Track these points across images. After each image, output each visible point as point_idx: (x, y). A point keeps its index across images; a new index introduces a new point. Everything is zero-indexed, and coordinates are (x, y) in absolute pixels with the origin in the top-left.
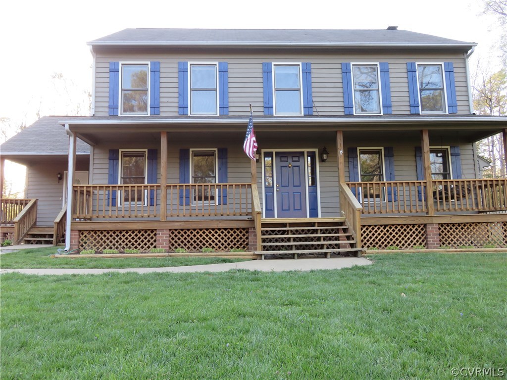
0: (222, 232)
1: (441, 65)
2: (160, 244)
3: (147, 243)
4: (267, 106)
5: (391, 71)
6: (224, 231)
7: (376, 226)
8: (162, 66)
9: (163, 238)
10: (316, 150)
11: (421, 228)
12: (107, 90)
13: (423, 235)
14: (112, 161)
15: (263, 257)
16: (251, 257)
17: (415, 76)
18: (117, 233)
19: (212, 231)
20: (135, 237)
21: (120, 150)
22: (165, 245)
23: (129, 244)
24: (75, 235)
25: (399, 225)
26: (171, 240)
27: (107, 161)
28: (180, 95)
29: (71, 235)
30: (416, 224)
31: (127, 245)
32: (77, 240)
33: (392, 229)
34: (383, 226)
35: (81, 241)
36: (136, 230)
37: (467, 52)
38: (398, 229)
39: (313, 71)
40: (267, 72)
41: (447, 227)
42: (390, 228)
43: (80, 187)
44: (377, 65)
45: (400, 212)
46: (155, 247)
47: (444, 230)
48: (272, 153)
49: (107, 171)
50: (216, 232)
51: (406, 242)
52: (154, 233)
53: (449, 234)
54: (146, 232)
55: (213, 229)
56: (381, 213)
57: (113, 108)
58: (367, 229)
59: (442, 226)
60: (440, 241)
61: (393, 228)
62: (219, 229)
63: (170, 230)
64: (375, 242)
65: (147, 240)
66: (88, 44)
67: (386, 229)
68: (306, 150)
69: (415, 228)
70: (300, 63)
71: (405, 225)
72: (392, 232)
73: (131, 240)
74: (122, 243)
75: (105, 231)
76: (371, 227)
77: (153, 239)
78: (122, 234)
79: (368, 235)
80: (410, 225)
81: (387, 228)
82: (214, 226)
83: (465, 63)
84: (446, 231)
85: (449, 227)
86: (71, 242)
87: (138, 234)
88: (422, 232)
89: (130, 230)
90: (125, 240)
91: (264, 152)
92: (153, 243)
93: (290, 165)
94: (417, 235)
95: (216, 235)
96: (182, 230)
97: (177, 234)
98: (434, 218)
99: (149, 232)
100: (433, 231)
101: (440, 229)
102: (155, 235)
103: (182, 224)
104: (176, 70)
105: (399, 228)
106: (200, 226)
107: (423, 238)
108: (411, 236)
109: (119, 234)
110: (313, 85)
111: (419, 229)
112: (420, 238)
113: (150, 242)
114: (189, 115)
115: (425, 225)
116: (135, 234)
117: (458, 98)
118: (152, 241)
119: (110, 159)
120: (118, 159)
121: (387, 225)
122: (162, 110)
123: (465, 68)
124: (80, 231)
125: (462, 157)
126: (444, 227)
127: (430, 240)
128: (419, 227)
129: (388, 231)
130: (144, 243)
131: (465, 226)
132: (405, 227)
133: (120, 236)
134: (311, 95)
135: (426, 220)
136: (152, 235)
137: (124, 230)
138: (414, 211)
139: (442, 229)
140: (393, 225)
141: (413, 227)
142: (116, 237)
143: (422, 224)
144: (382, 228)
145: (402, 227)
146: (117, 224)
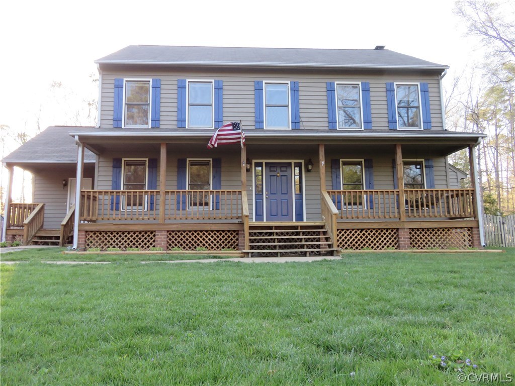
0: (215, 234)
1: (417, 85)
2: (159, 244)
3: (147, 243)
4: (258, 120)
5: (371, 90)
7: (353, 230)
8: (162, 82)
9: (161, 238)
10: (302, 161)
11: (394, 232)
12: (112, 104)
13: (395, 238)
14: (115, 169)
15: (250, 255)
16: (239, 255)
17: (394, 95)
18: (120, 234)
19: (205, 233)
20: (136, 237)
21: (123, 159)
22: (163, 245)
23: (131, 244)
24: (82, 235)
25: (374, 229)
26: (169, 241)
27: (111, 169)
28: (178, 109)
29: (78, 235)
30: (390, 229)
31: (128, 244)
32: (84, 240)
33: (368, 233)
34: (360, 230)
35: (87, 241)
36: (137, 231)
37: (441, 74)
38: (373, 233)
39: (300, 89)
40: (259, 89)
41: (417, 232)
42: (366, 232)
43: (87, 192)
44: (359, 84)
45: (374, 218)
46: (154, 246)
48: (262, 163)
49: (111, 178)
50: (209, 234)
51: (380, 244)
52: (153, 234)
53: (419, 238)
54: (146, 233)
55: (207, 231)
56: (358, 218)
57: (117, 120)
58: (345, 232)
59: (413, 231)
60: (411, 244)
62: (212, 231)
63: (168, 231)
64: (353, 244)
65: (147, 240)
66: (96, 62)
67: (362, 233)
68: (293, 161)
69: (388, 232)
70: (289, 82)
71: (379, 229)
72: (368, 235)
73: (133, 240)
74: (124, 243)
75: (109, 231)
76: (349, 231)
77: (153, 240)
78: (125, 235)
79: (346, 238)
80: (384, 229)
81: (364, 232)
82: (208, 228)
83: (439, 84)
84: (416, 235)
85: (419, 232)
86: (78, 241)
87: (139, 235)
88: (395, 236)
89: (132, 231)
90: (127, 240)
91: (255, 163)
92: (153, 243)
93: (278, 175)
94: (390, 239)
95: (209, 237)
96: (179, 231)
97: (174, 235)
98: (405, 223)
99: (149, 233)
100: (404, 235)
101: (410, 233)
102: (154, 236)
103: (179, 226)
104: (176, 87)
105: (374, 231)
106: (195, 228)
107: (395, 241)
108: (385, 239)
109: (122, 235)
110: (301, 102)
111: (392, 233)
112: (393, 241)
113: (150, 242)
114: (187, 128)
115: (397, 230)
116: (136, 235)
117: (432, 116)
119: (114, 167)
120: (121, 167)
121: (363, 229)
122: (162, 123)
123: (439, 88)
124: (86, 232)
125: (434, 169)
127: (402, 243)
128: (392, 231)
129: (364, 234)
130: (144, 243)
131: (433, 230)
132: (379, 231)
134: (298, 111)
135: (398, 225)
136: (151, 236)
137: (126, 231)
138: (387, 217)
139: (413, 233)
140: (369, 229)
142: (119, 238)
143: (395, 229)
144: (358, 232)
145: (377, 231)
146: (120, 226)
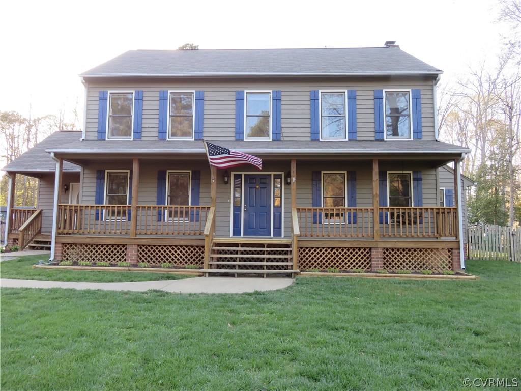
0: (184, 249)
1: (409, 92)
2: (130, 257)
3: (119, 256)
4: (238, 131)
5: (358, 98)
6: (185, 248)
7: (323, 248)
8: (145, 94)
9: (132, 253)
10: (282, 173)
11: (366, 251)
12: (97, 116)
13: (368, 258)
14: (99, 180)
15: (207, 275)
16: (198, 274)
17: (382, 103)
18: (94, 246)
19: (174, 248)
20: (109, 250)
21: (106, 171)
22: (133, 258)
23: (104, 257)
24: (59, 247)
25: (345, 248)
26: (139, 254)
27: (95, 180)
28: (159, 121)
29: (55, 247)
30: (362, 248)
31: (102, 257)
32: (60, 252)
33: (339, 252)
34: (331, 249)
35: (64, 253)
36: (110, 245)
37: (435, 80)
38: (344, 252)
39: (283, 98)
40: (240, 99)
41: (391, 251)
42: (337, 250)
43: (64, 206)
44: (345, 92)
45: (346, 236)
46: (125, 260)
47: (389, 254)
48: (241, 175)
49: (94, 189)
50: (178, 249)
51: (351, 264)
52: (125, 248)
53: (393, 258)
54: (118, 246)
55: (176, 246)
56: (329, 236)
57: (101, 133)
58: (315, 251)
59: (387, 250)
60: (385, 264)
61: (340, 250)
62: (181, 246)
63: (139, 245)
64: (322, 263)
65: (119, 253)
66: (80, 76)
67: (333, 252)
68: (272, 173)
69: (361, 251)
70: (271, 91)
71: (351, 248)
72: (339, 254)
73: (106, 253)
74: (98, 256)
75: (84, 244)
76: (319, 249)
77: (124, 253)
78: (98, 247)
79: (315, 256)
80: (357, 248)
81: (334, 250)
82: (177, 243)
83: (433, 90)
84: (390, 255)
85: (394, 252)
86: (55, 253)
87: (111, 248)
88: (368, 255)
89: (105, 245)
90: (100, 253)
91: (234, 175)
92: (124, 256)
93: (258, 187)
94: (362, 258)
95: (178, 252)
96: (149, 246)
97: (145, 249)
98: (378, 243)
99: (121, 247)
100: (377, 255)
101: (384, 253)
102: (126, 249)
103: (149, 240)
104: (157, 98)
105: (345, 250)
106: (164, 243)
107: (368, 261)
108: (357, 258)
109: (96, 248)
110: (282, 112)
111: (365, 253)
112: (365, 261)
113: (122, 256)
114: (167, 139)
115: (370, 249)
116: (109, 248)
117: (423, 124)
118: (123, 254)
119: (97, 178)
120: (104, 179)
121: (334, 248)
122: (143, 134)
123: (433, 94)
124: (63, 244)
125: (423, 182)
126: (389, 251)
127: (374, 263)
128: (365, 250)
129: (335, 253)
130: (116, 256)
131: (409, 251)
132: (351, 250)
133: (97, 249)
134: (280, 121)
135: (371, 245)
136: (123, 249)
137: (100, 245)
138: (360, 235)
139: (387, 253)
140: (340, 248)
141: (359, 250)
142: (93, 250)
143: (368, 248)
144: (329, 251)
145: (348, 250)
146: (94, 239)
